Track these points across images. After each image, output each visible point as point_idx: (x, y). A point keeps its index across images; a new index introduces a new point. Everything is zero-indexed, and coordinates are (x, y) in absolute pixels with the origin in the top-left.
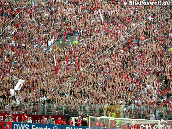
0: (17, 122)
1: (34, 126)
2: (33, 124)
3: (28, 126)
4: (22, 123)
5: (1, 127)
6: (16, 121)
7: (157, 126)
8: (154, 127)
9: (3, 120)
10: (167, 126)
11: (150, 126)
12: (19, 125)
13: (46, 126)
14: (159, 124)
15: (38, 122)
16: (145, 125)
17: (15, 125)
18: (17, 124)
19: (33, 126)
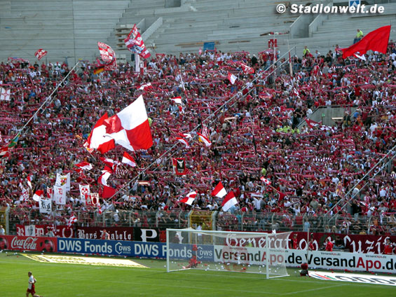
0: (64, 237)
1: (89, 242)
2: (87, 240)
3: (80, 243)
4: (70, 239)
5: (41, 245)
6: (61, 236)
7: (264, 240)
8: (259, 242)
9: (43, 234)
10: (278, 240)
11: (253, 240)
12: (66, 241)
13: (106, 243)
14: (267, 237)
15: (93, 237)
16: (247, 239)
17: (60, 241)
18: (64, 240)
19: (86, 242)
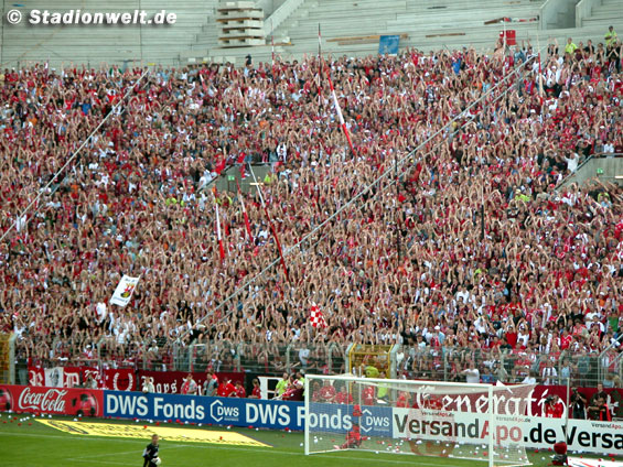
0: (116, 389)
1: (161, 400)
2: (159, 396)
3: (146, 401)
4: (128, 394)
5: (74, 404)
6: (112, 387)
7: (486, 400)
8: (478, 402)
10: (512, 399)
11: (466, 399)
12: (120, 397)
13: (193, 402)
14: (490, 394)
16: (454, 396)
17: (109, 397)
18: (117, 394)
19: (156, 400)
